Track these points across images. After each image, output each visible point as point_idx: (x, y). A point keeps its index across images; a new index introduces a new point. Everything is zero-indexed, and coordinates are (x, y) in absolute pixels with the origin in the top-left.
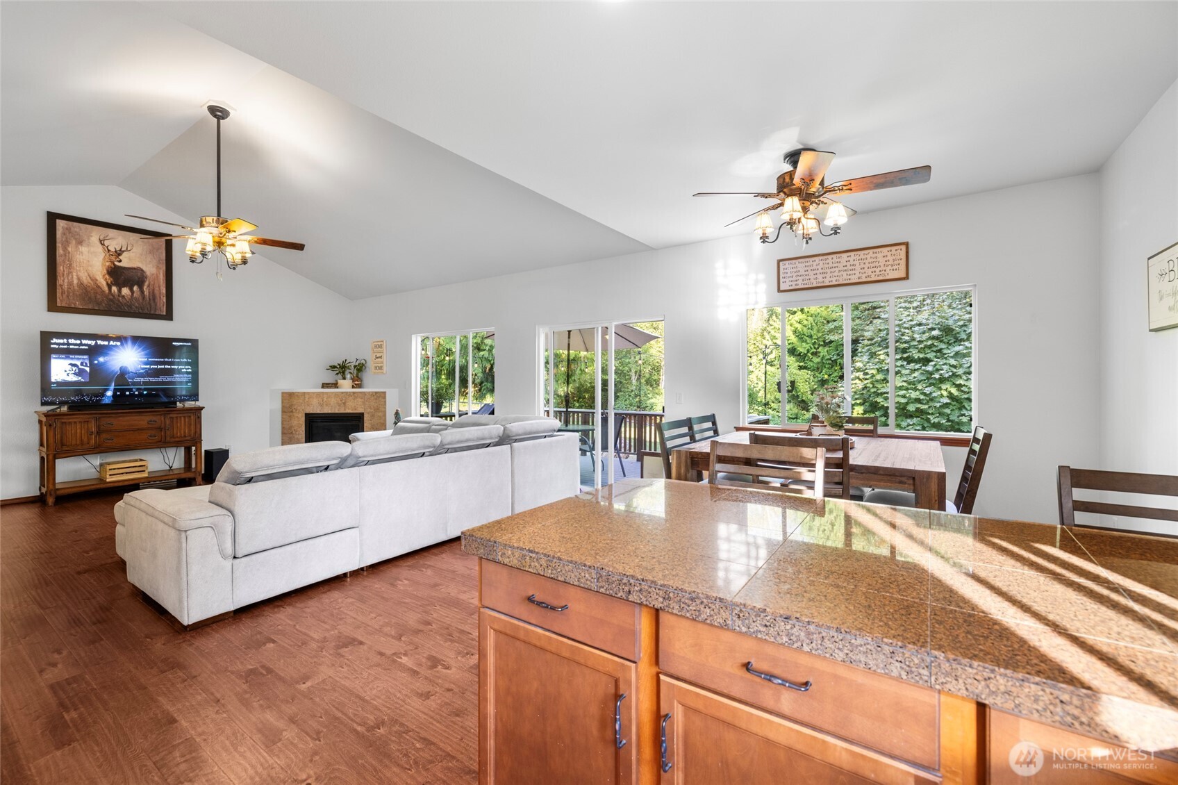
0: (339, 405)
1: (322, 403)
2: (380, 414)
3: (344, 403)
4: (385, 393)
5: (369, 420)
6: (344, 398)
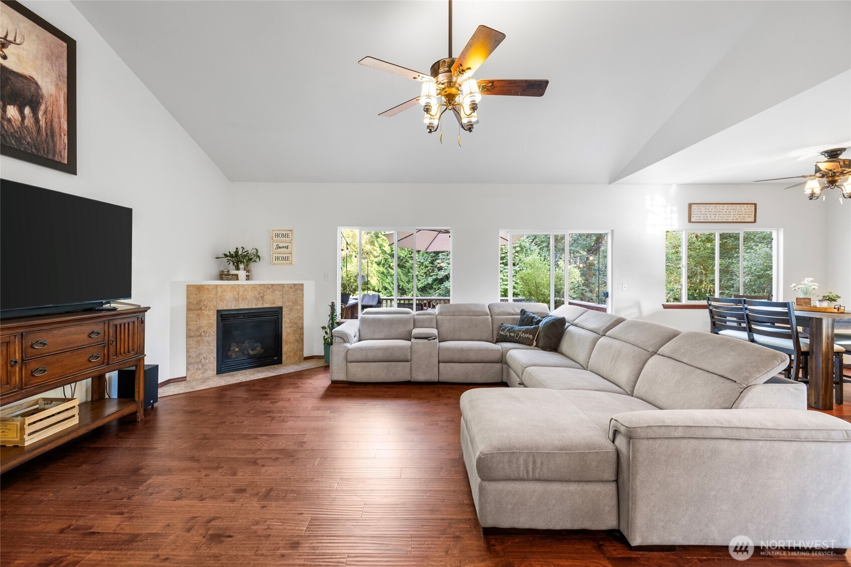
0: (257, 299)
1: (237, 297)
2: (298, 307)
4: (302, 285)
5: (289, 316)
6: (262, 291)
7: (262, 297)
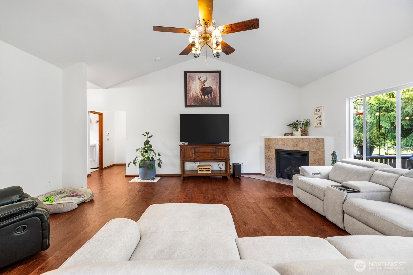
0: (294, 146)
2: (320, 153)
3: (297, 145)
4: (323, 139)
5: (313, 157)
6: (297, 142)
7: (296, 145)
